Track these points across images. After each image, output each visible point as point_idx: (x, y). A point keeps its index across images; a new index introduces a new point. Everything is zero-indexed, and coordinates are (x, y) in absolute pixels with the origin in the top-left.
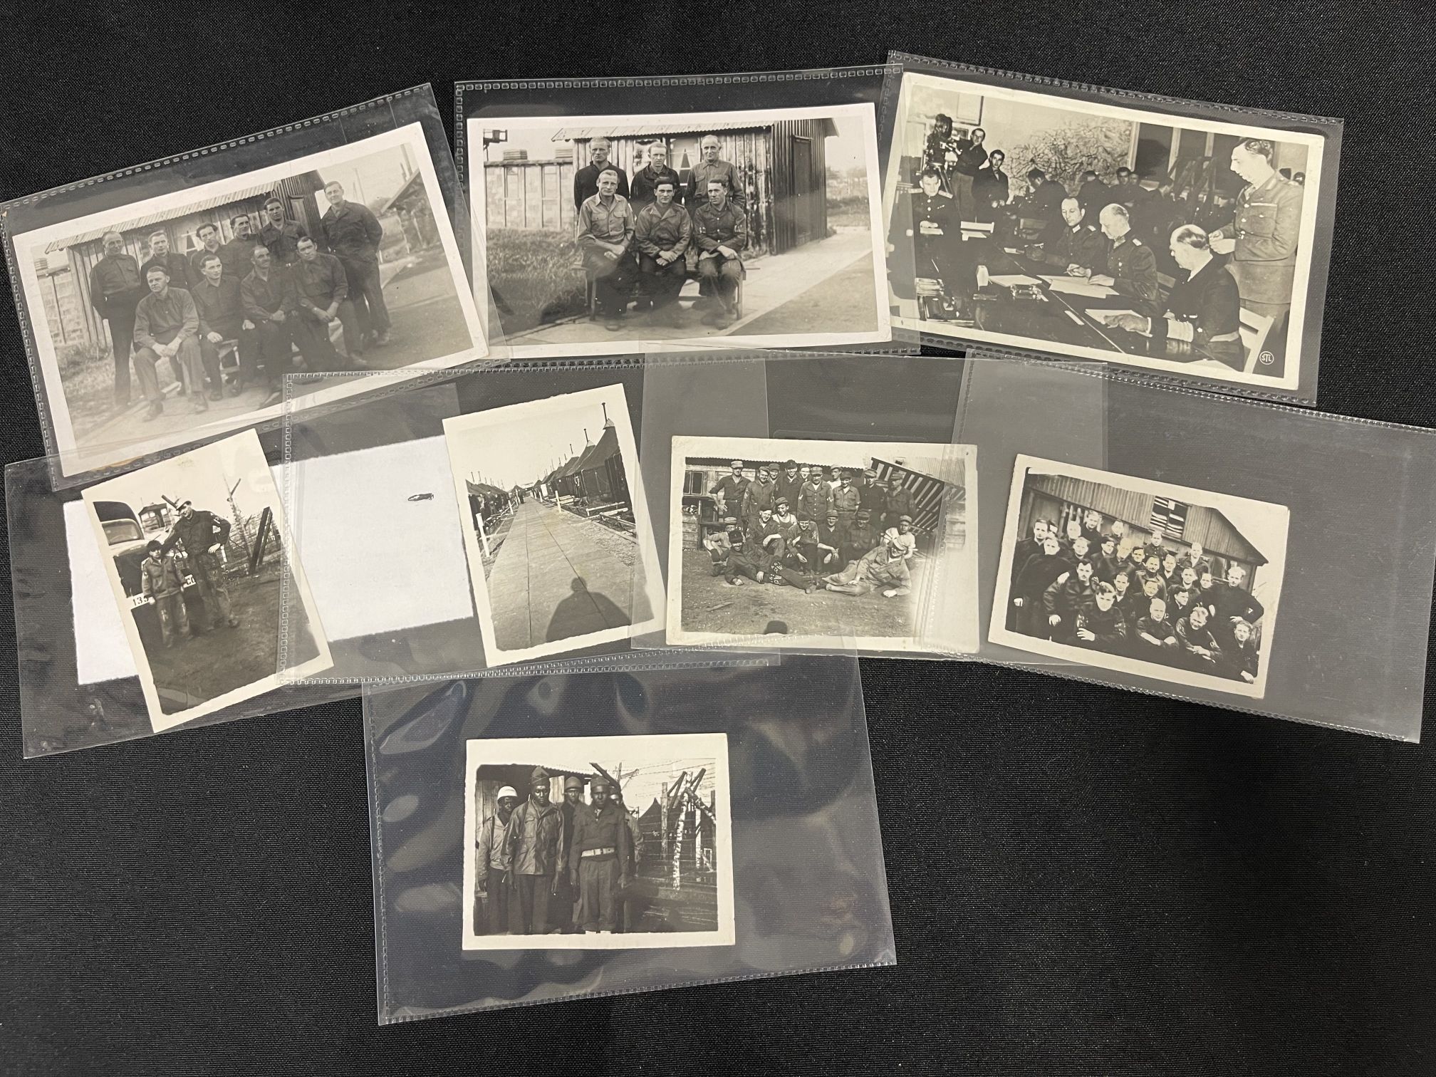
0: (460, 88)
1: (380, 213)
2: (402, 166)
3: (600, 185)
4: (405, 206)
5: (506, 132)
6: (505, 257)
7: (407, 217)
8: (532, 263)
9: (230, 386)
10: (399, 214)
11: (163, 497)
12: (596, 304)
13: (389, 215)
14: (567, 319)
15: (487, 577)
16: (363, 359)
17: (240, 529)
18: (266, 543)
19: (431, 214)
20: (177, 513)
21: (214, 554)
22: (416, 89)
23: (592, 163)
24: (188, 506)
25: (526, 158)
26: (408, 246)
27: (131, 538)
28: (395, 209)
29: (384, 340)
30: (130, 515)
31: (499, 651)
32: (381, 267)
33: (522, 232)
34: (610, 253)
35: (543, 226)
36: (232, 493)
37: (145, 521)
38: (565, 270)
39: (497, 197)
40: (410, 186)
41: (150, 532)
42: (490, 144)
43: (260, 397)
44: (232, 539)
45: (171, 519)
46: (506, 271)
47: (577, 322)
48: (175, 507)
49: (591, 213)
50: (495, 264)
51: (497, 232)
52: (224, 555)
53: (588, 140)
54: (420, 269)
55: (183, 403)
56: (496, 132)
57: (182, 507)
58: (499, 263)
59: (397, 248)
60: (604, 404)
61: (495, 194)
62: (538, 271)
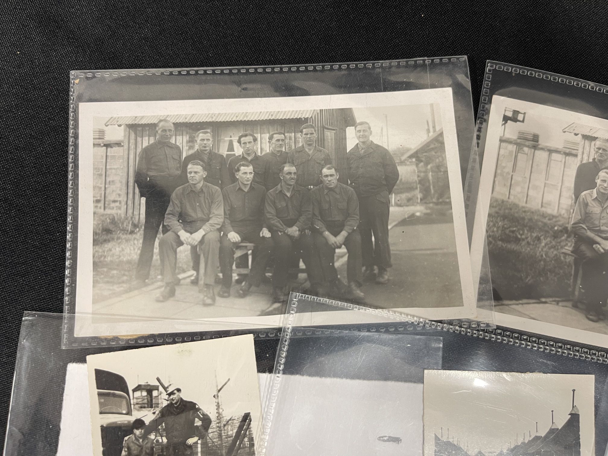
0: (489, 66)
1: (400, 159)
2: (428, 122)
3: (598, 182)
4: (423, 159)
5: (525, 113)
6: (503, 227)
7: (423, 169)
8: (527, 238)
9: (238, 287)
10: (417, 165)
11: (158, 379)
12: (580, 291)
13: (408, 163)
14: (551, 299)
16: (362, 292)
17: (220, 427)
18: (239, 448)
19: (446, 172)
20: (166, 397)
21: (190, 447)
22: (454, 58)
23: (594, 159)
24: (177, 393)
25: (537, 141)
26: (419, 196)
27: (120, 411)
28: (414, 160)
29: (383, 278)
30: (125, 389)
32: (392, 209)
33: (523, 207)
34: (599, 246)
35: (542, 206)
36: (219, 391)
37: (137, 398)
38: (555, 252)
39: (506, 170)
40: (431, 142)
41: (138, 410)
42: (509, 121)
43: (263, 304)
44: (211, 435)
45: (160, 401)
46: (502, 240)
47: (560, 304)
48: (166, 391)
49: (586, 205)
50: (493, 231)
51: (500, 202)
52: (199, 449)
53: (595, 139)
54: (427, 220)
55: (194, 293)
56: (516, 113)
57: (172, 393)
58: (497, 231)
59: (409, 195)
60: (574, 391)
61: (504, 167)
62: (531, 247)
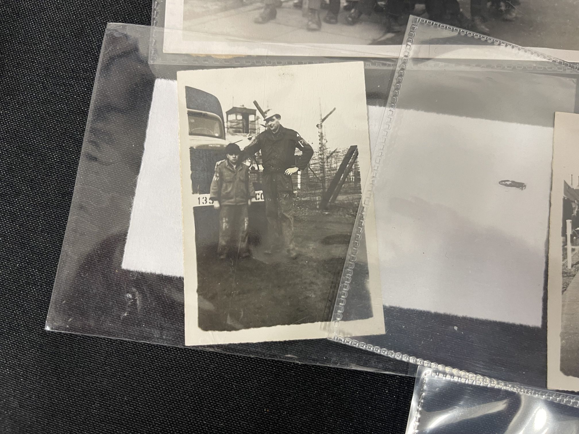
9: (346, 14)
11: (255, 103)
15: (564, 290)
16: (487, 27)
17: (322, 159)
18: (344, 182)
20: (264, 123)
21: (289, 177)
24: (276, 120)
27: (212, 133)
29: (511, 15)
30: (219, 111)
31: (561, 374)
36: (323, 120)
37: (231, 122)
41: (232, 135)
43: (374, 33)
44: (312, 167)
45: (257, 127)
48: (264, 117)
52: (299, 181)
55: (297, 17)
57: (271, 119)
